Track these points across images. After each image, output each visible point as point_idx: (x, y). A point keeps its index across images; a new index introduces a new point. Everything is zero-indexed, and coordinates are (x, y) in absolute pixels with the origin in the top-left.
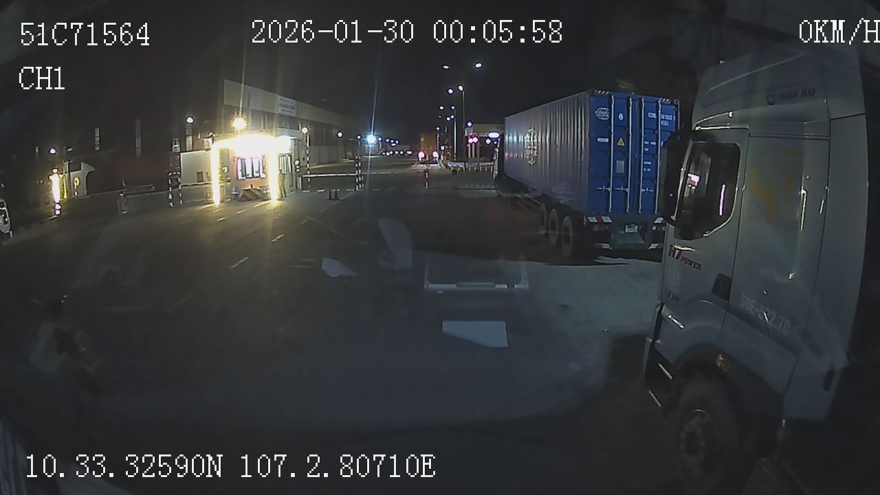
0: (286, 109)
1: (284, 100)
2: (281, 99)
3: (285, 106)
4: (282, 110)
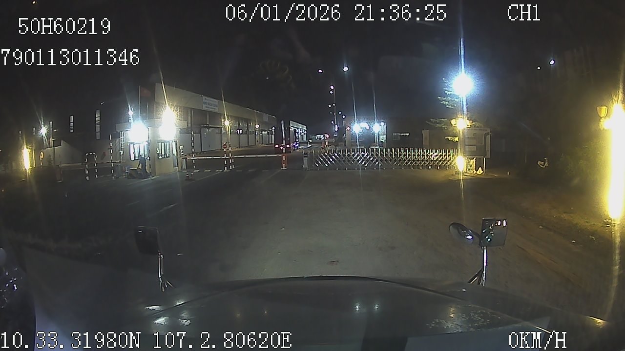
1: (208, 100)
2: (206, 99)
3: (209, 104)
4: (206, 107)
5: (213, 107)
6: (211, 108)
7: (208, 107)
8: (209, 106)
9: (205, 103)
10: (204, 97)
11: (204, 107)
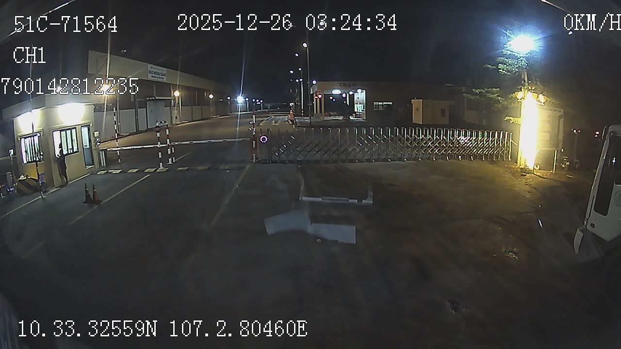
0: (158, 76)
1: (154, 68)
2: (152, 67)
3: (156, 73)
4: (152, 76)
5: (161, 76)
6: (158, 78)
7: (155, 77)
8: (155, 75)
9: (151, 72)
10: (149, 66)
11: (150, 77)
